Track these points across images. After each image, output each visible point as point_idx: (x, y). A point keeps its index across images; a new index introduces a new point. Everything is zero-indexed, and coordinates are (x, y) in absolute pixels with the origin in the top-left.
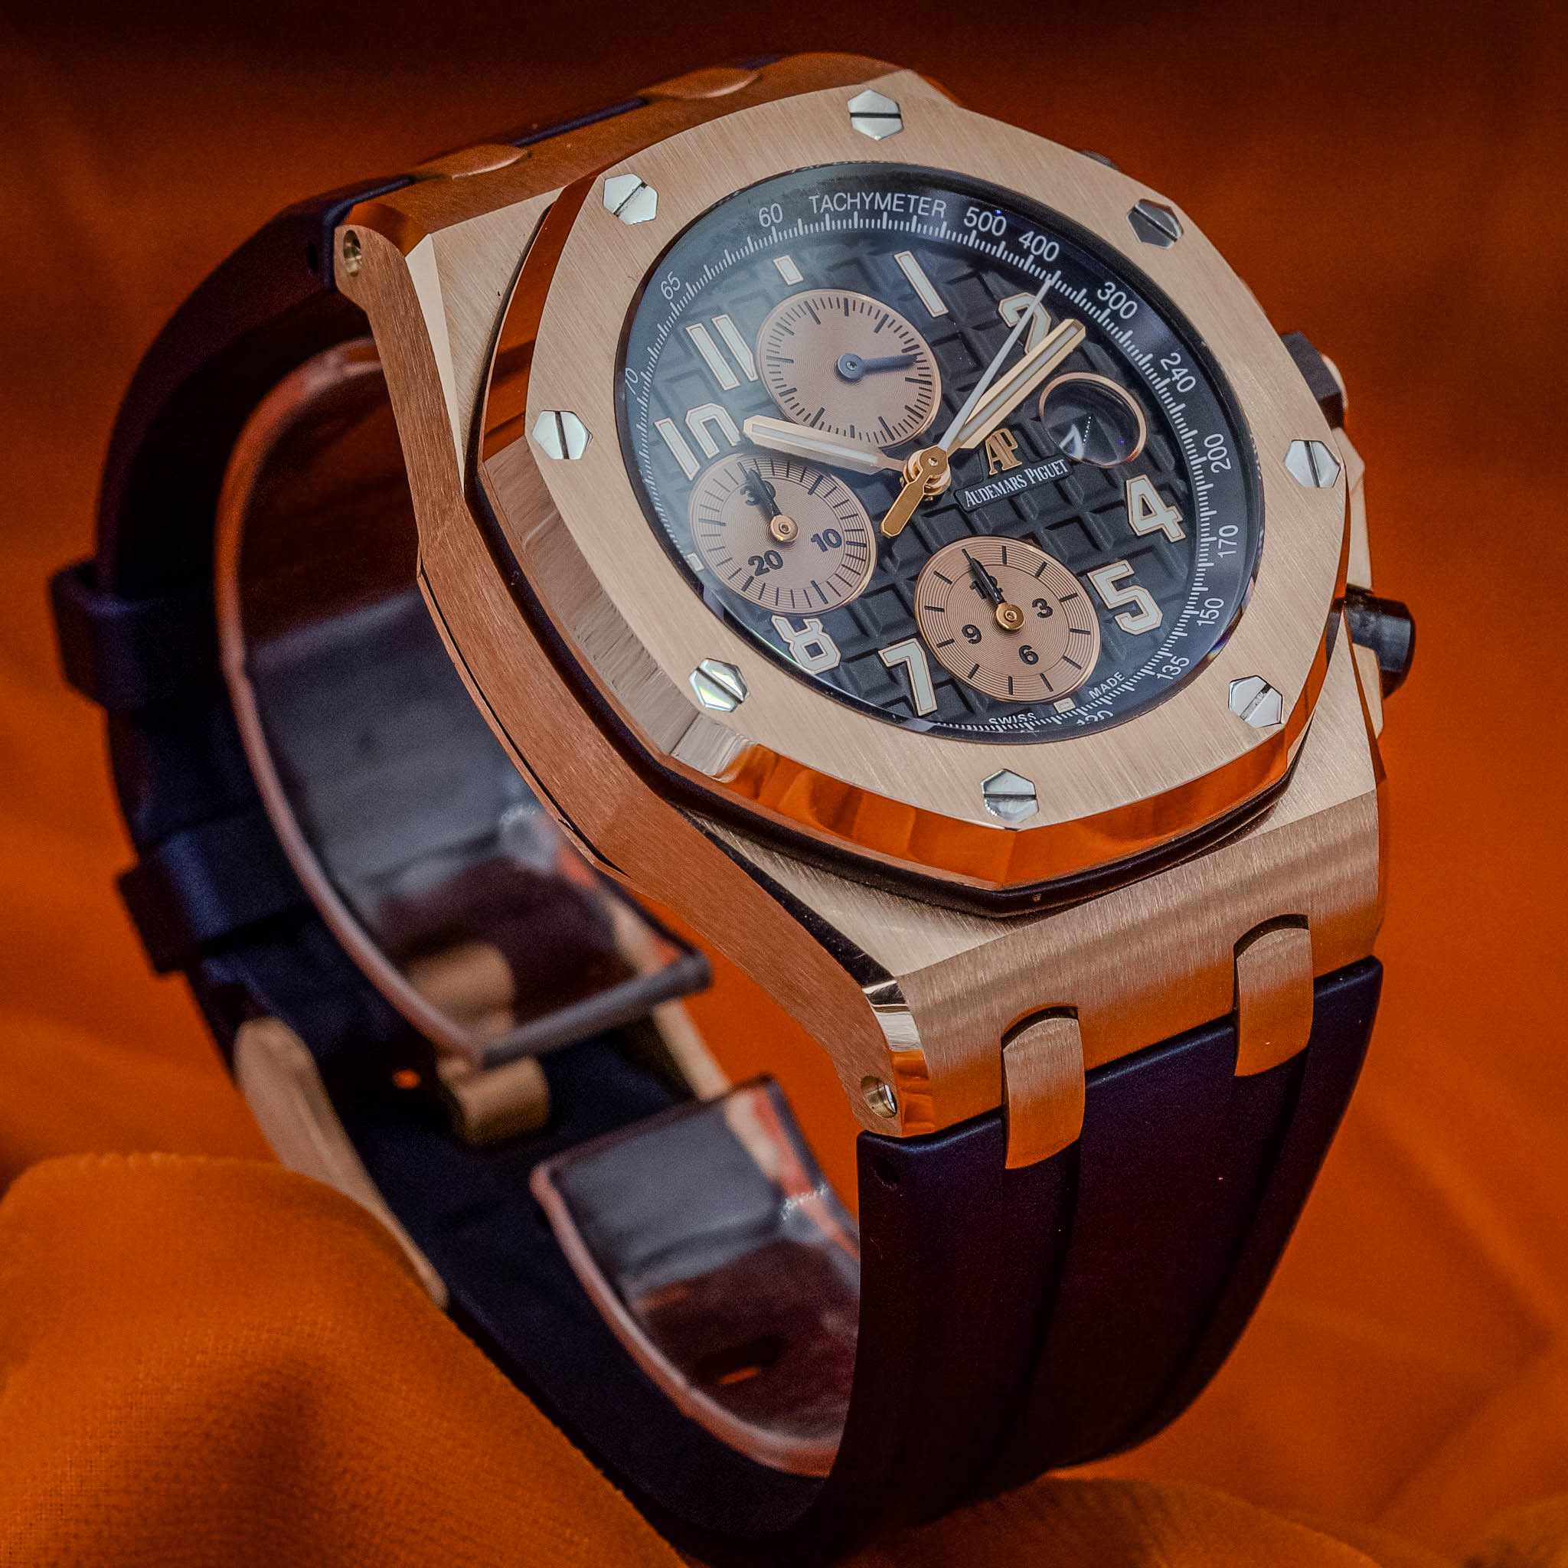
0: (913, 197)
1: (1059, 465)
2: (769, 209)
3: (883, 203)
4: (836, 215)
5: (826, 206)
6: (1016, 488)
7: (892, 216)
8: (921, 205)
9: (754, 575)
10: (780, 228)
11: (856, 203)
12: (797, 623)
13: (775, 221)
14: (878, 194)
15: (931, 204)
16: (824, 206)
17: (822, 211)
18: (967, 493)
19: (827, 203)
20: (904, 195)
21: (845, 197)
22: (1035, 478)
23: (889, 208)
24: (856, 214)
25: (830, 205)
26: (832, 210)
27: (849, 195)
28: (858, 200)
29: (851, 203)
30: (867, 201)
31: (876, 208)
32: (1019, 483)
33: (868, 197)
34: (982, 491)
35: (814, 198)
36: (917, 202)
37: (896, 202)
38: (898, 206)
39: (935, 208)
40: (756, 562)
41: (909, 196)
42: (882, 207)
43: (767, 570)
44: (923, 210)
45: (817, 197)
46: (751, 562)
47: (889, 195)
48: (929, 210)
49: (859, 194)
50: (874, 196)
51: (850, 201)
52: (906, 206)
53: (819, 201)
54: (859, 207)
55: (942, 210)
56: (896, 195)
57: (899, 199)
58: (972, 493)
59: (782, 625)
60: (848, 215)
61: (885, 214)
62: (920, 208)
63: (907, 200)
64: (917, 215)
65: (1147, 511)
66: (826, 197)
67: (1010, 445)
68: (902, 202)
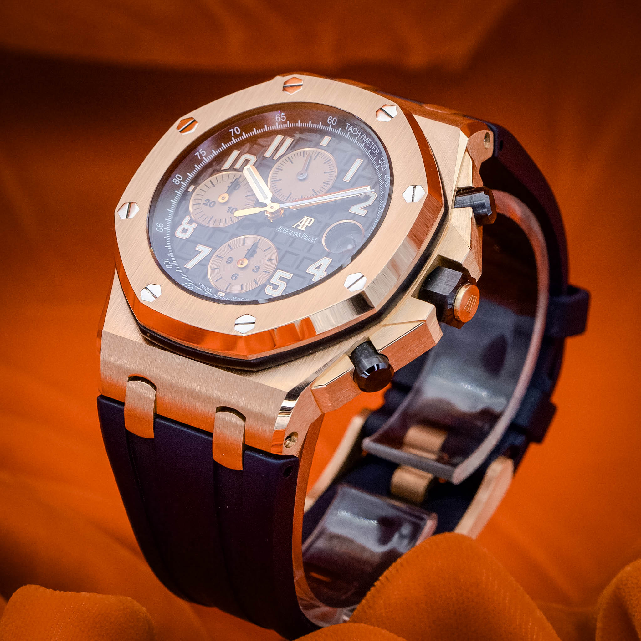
0: (373, 143)
1: (314, 239)
2: (333, 118)
3: (366, 139)
4: (351, 134)
5: (350, 130)
6: (295, 236)
7: (365, 145)
8: (374, 148)
9: (202, 204)
10: (333, 126)
11: (359, 134)
12: (191, 222)
13: (333, 123)
14: (366, 136)
15: (376, 148)
16: (350, 129)
17: (348, 130)
18: (281, 227)
19: (351, 129)
20: (371, 141)
21: (357, 130)
22: (304, 237)
23: (366, 143)
24: (357, 138)
25: (351, 130)
26: (351, 132)
27: (358, 130)
28: (360, 134)
29: (357, 134)
30: (362, 136)
31: (363, 140)
32: (297, 235)
33: (363, 135)
34: (285, 229)
35: (348, 124)
36: (374, 145)
37: (368, 142)
38: (368, 143)
39: (376, 151)
40: (207, 201)
41: (373, 142)
42: (364, 141)
43: (207, 205)
44: (373, 149)
45: (350, 125)
46: (206, 201)
47: (368, 138)
48: (374, 150)
49: (361, 132)
50: (365, 136)
51: (357, 132)
52: (370, 145)
53: (349, 127)
54: (359, 136)
55: (377, 153)
56: (370, 140)
57: (370, 141)
58: (282, 228)
59: (187, 219)
60: (354, 136)
61: (364, 144)
62: (373, 148)
63: (371, 143)
64: (371, 150)
65: (318, 268)
66: (352, 126)
67: (309, 224)
68: (370, 143)
